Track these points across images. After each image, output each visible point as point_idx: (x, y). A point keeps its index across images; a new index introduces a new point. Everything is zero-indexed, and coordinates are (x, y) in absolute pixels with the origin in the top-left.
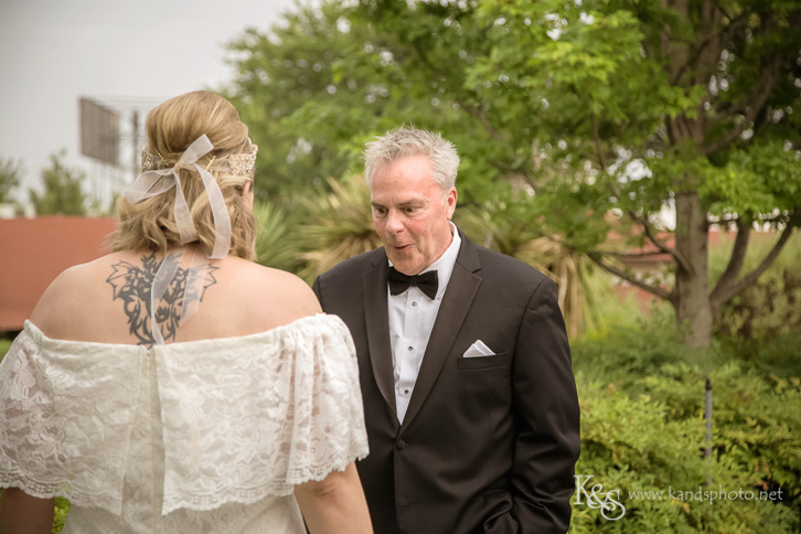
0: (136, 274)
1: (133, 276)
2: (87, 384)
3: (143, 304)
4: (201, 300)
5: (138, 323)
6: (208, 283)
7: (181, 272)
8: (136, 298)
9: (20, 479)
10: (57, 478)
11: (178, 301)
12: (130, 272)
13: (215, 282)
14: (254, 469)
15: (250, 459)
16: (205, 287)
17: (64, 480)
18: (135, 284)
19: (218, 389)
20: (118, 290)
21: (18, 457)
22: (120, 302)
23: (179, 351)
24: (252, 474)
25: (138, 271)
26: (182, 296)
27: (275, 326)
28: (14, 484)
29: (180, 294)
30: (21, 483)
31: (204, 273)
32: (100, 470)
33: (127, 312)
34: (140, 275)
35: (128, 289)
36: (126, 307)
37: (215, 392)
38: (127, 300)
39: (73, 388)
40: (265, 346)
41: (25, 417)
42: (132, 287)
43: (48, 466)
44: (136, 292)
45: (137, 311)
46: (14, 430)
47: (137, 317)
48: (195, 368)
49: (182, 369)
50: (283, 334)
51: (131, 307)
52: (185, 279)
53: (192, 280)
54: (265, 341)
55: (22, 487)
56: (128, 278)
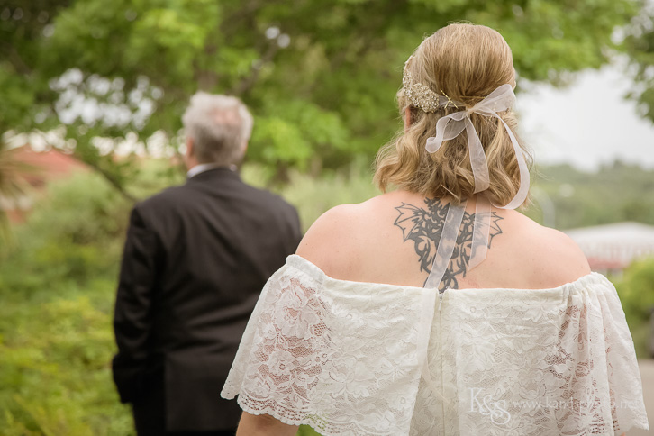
0: (423, 217)
1: (421, 218)
2: (379, 325)
3: (432, 243)
4: (489, 247)
5: (428, 260)
6: (494, 232)
7: (468, 217)
8: (425, 238)
9: (310, 417)
10: (345, 418)
11: (466, 243)
12: (416, 214)
13: (501, 232)
14: (538, 422)
15: (535, 412)
16: (492, 236)
17: (352, 421)
18: (424, 225)
19: (509, 339)
20: (407, 232)
21: (308, 395)
22: (411, 243)
23: (472, 297)
24: (536, 427)
25: (424, 213)
26: (471, 239)
27: (563, 282)
28: (305, 422)
29: (468, 237)
30: (311, 422)
31: (488, 220)
32: (388, 412)
33: (418, 252)
34: (427, 217)
35: (417, 230)
36: (416, 247)
37: (505, 341)
38: (418, 241)
39: (362, 328)
40: (556, 302)
41: (315, 355)
42: (420, 227)
43: (338, 405)
44: (425, 233)
45: (428, 250)
46: (305, 368)
47: (427, 255)
48: (487, 315)
49: (475, 315)
50: (572, 292)
51: (421, 247)
52: (471, 223)
53: (479, 226)
54: (555, 297)
55: (312, 425)
56: (416, 221)
